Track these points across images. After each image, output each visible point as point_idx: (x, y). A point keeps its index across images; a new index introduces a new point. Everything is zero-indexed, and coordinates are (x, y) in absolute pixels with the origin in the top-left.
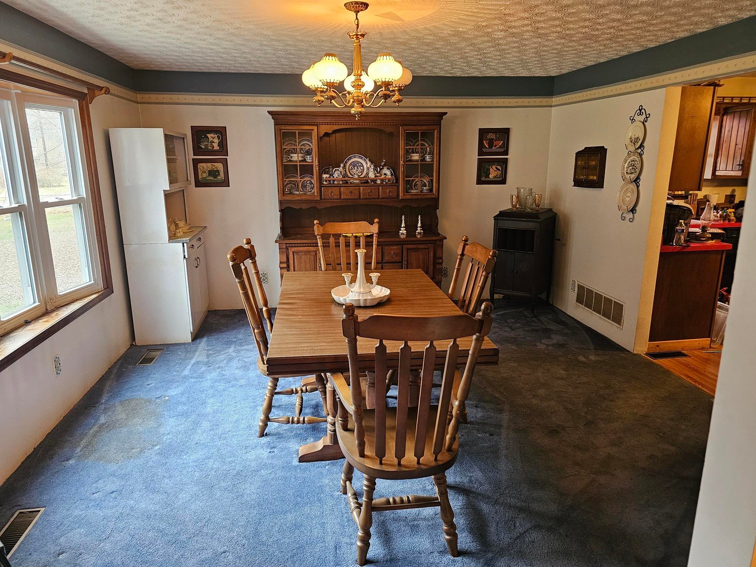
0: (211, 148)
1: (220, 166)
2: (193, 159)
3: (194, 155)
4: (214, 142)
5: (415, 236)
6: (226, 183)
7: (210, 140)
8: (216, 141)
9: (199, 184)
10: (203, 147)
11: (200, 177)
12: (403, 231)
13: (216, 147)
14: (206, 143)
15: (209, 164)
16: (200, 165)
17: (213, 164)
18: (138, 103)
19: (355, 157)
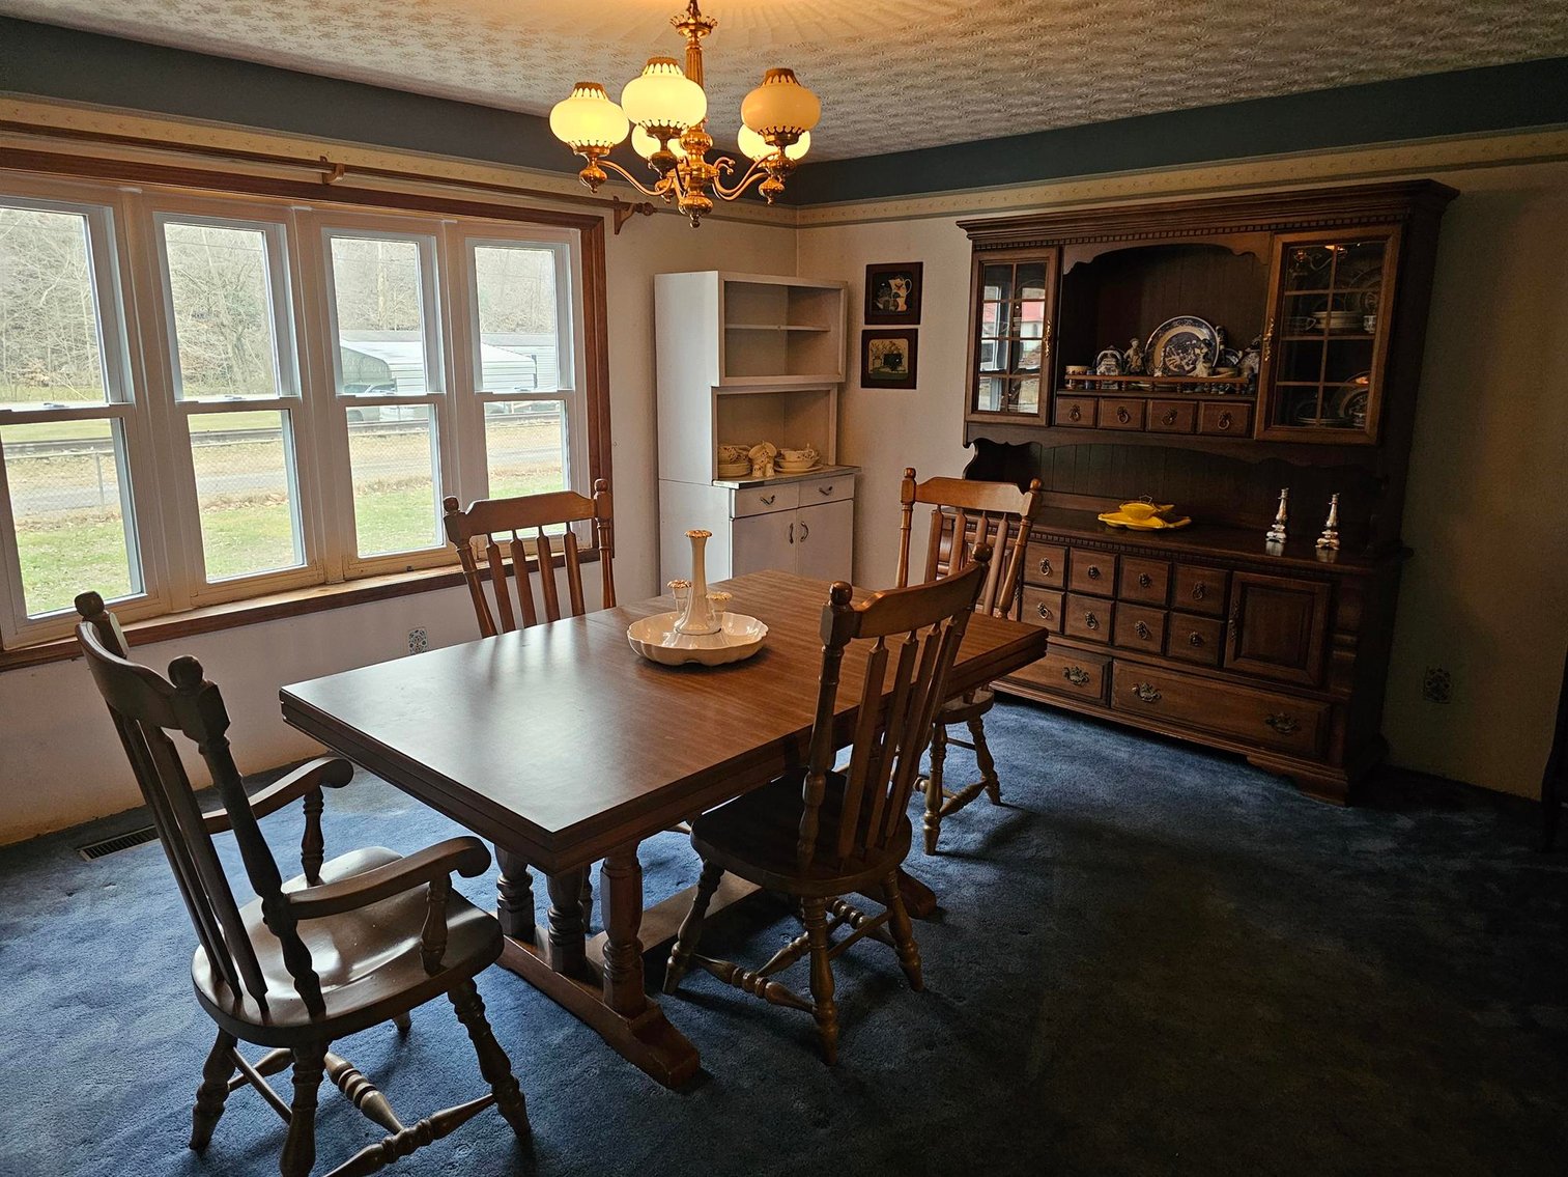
0: (893, 308)
1: (902, 344)
2: (864, 331)
3: (866, 323)
4: (899, 296)
5: (1313, 554)
6: (909, 382)
7: (894, 291)
8: (903, 293)
9: (868, 381)
10: (881, 306)
11: (871, 368)
12: (1277, 535)
13: (902, 307)
14: (887, 298)
15: (887, 342)
16: (874, 343)
17: (894, 341)
18: (796, 227)
19: (1182, 322)
